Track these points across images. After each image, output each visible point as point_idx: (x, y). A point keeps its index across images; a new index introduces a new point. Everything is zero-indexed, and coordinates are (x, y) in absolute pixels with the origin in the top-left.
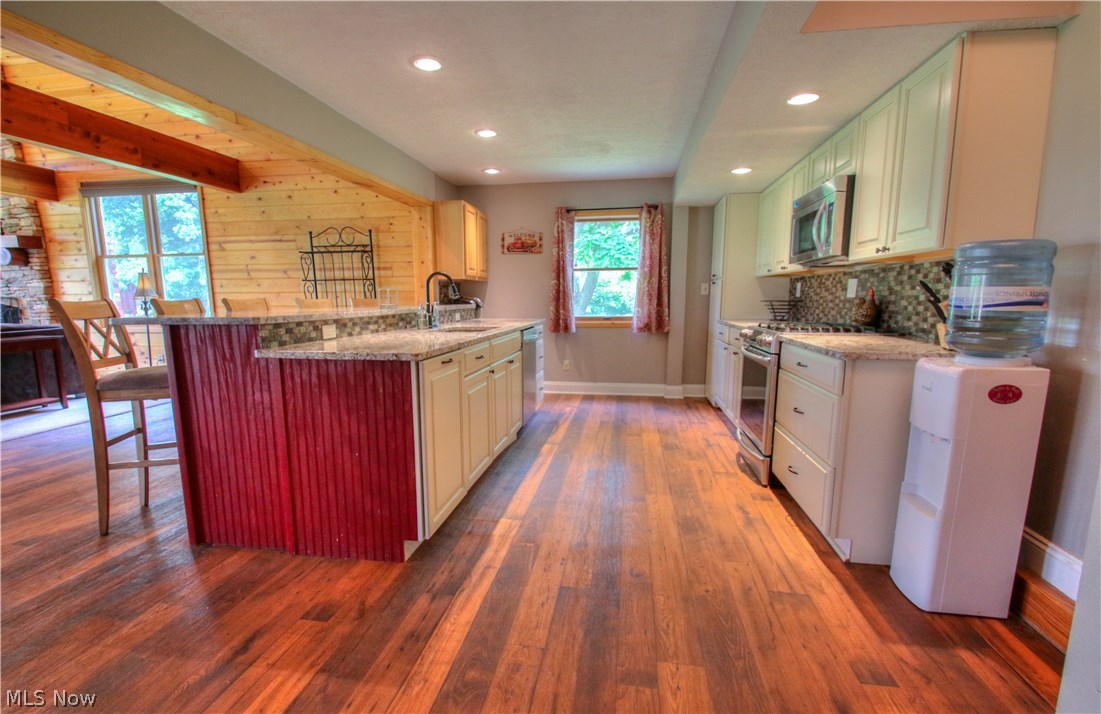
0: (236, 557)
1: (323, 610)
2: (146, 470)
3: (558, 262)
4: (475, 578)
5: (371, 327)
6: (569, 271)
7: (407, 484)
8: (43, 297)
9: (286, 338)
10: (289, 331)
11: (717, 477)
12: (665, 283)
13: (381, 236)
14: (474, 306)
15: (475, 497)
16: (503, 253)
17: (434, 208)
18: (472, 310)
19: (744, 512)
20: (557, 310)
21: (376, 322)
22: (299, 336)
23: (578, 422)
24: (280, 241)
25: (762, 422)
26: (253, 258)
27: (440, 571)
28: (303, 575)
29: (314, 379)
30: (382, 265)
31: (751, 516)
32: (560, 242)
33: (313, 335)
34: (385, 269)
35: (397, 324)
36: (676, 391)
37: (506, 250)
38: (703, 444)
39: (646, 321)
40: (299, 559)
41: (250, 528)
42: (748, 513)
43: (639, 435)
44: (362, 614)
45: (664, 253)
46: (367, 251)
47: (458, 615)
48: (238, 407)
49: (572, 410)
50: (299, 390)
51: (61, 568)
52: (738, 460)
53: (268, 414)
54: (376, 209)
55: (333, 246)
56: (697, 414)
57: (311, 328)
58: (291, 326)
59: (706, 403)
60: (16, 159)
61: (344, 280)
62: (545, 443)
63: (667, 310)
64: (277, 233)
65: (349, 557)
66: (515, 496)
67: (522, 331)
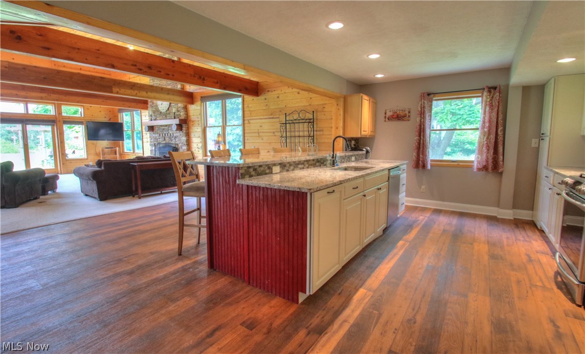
0: (223, 279)
1: (251, 323)
2: (200, 229)
3: (420, 126)
4: (336, 325)
5: (300, 166)
6: (428, 131)
7: (302, 260)
8: (186, 143)
9: (253, 173)
10: (255, 170)
11: (533, 288)
12: (500, 138)
13: (319, 114)
14: (364, 152)
15: (348, 269)
16: (385, 121)
17: (345, 98)
18: (363, 154)
19: (555, 325)
20: (418, 155)
21: (303, 164)
22: (260, 172)
23: (426, 228)
24: (273, 118)
25: (580, 246)
26: (261, 126)
27: (316, 316)
28: (248, 298)
29: (261, 197)
30: (318, 129)
31: (561, 330)
32: (422, 114)
33: (268, 171)
34: (320, 131)
35: (315, 164)
36: (508, 214)
37: (387, 120)
38: (524, 258)
39: (484, 164)
40: (248, 288)
41: (231, 265)
42: (558, 327)
43: (472, 244)
44: (269, 331)
45: (500, 118)
46: (311, 122)
47: (320, 350)
48: (230, 206)
49: (424, 219)
50: (254, 201)
51: (160, 268)
52: (556, 277)
53: (241, 211)
54: (317, 100)
55: (295, 120)
56: (523, 233)
57: (267, 168)
58: (256, 167)
59: (532, 225)
60: (181, 88)
61: (299, 137)
62: (400, 239)
63: (501, 157)
64: (271, 115)
65: (272, 293)
66: (373, 274)
67: (389, 170)
